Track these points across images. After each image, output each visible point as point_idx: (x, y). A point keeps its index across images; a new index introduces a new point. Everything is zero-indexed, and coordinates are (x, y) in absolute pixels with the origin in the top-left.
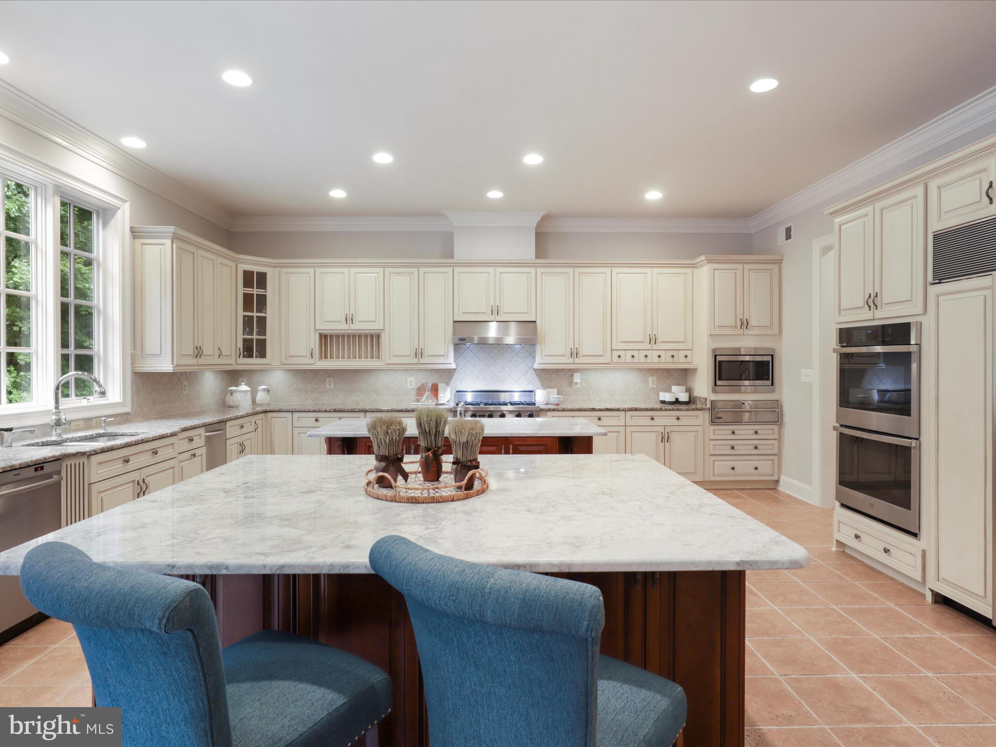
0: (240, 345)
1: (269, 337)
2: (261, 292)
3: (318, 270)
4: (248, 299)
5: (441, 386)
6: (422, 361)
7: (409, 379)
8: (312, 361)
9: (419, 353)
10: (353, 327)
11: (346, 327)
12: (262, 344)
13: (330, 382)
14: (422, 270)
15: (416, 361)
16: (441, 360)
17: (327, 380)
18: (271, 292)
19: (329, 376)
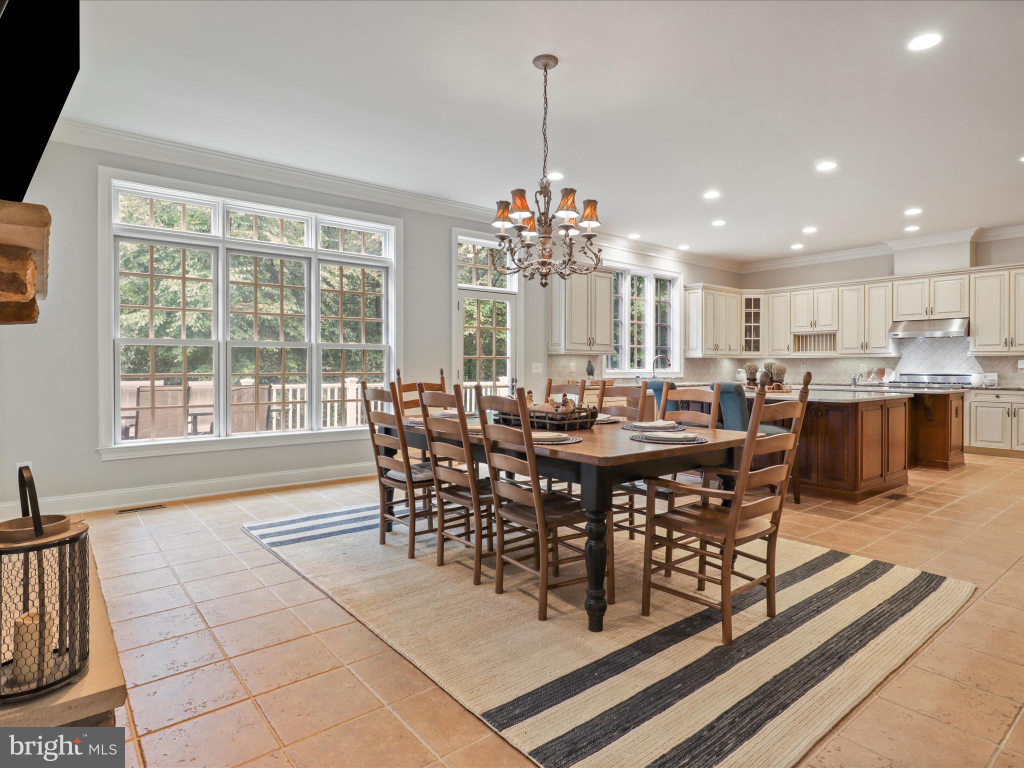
0: (743, 343)
1: (761, 338)
2: (756, 310)
3: (793, 293)
4: (748, 315)
5: (887, 370)
6: (867, 351)
7: (862, 365)
8: (789, 353)
9: (865, 346)
10: (816, 329)
11: (811, 329)
12: (757, 343)
13: (803, 367)
14: (867, 286)
15: (862, 352)
16: (883, 351)
17: (802, 366)
18: (762, 310)
19: (803, 363)
